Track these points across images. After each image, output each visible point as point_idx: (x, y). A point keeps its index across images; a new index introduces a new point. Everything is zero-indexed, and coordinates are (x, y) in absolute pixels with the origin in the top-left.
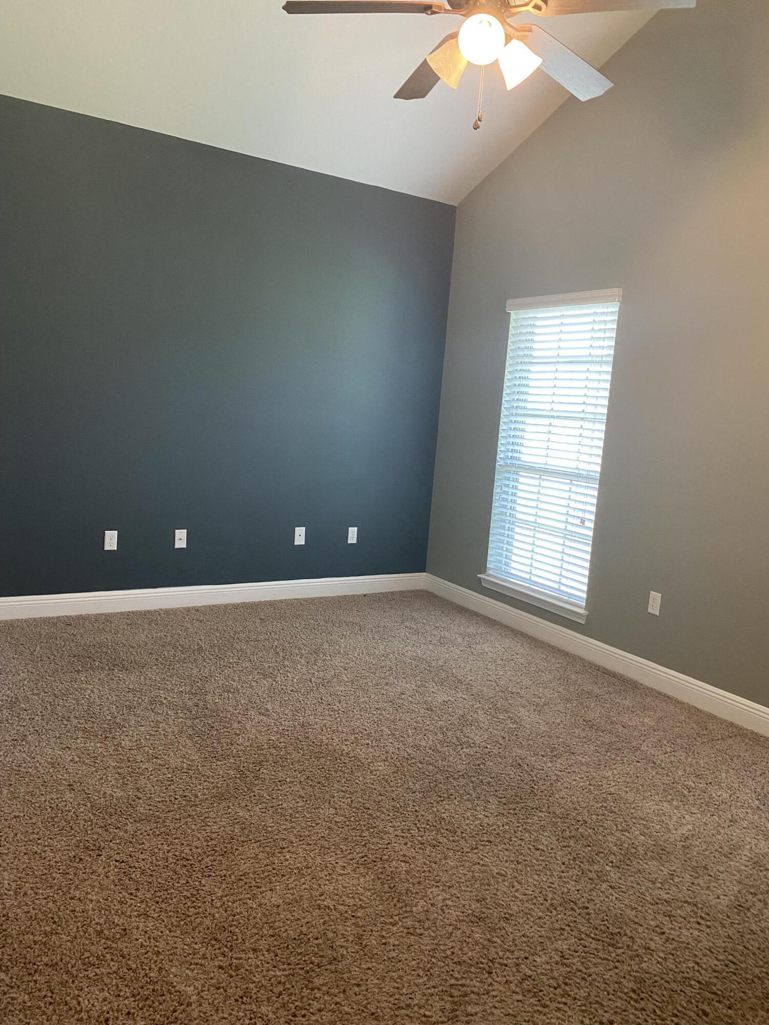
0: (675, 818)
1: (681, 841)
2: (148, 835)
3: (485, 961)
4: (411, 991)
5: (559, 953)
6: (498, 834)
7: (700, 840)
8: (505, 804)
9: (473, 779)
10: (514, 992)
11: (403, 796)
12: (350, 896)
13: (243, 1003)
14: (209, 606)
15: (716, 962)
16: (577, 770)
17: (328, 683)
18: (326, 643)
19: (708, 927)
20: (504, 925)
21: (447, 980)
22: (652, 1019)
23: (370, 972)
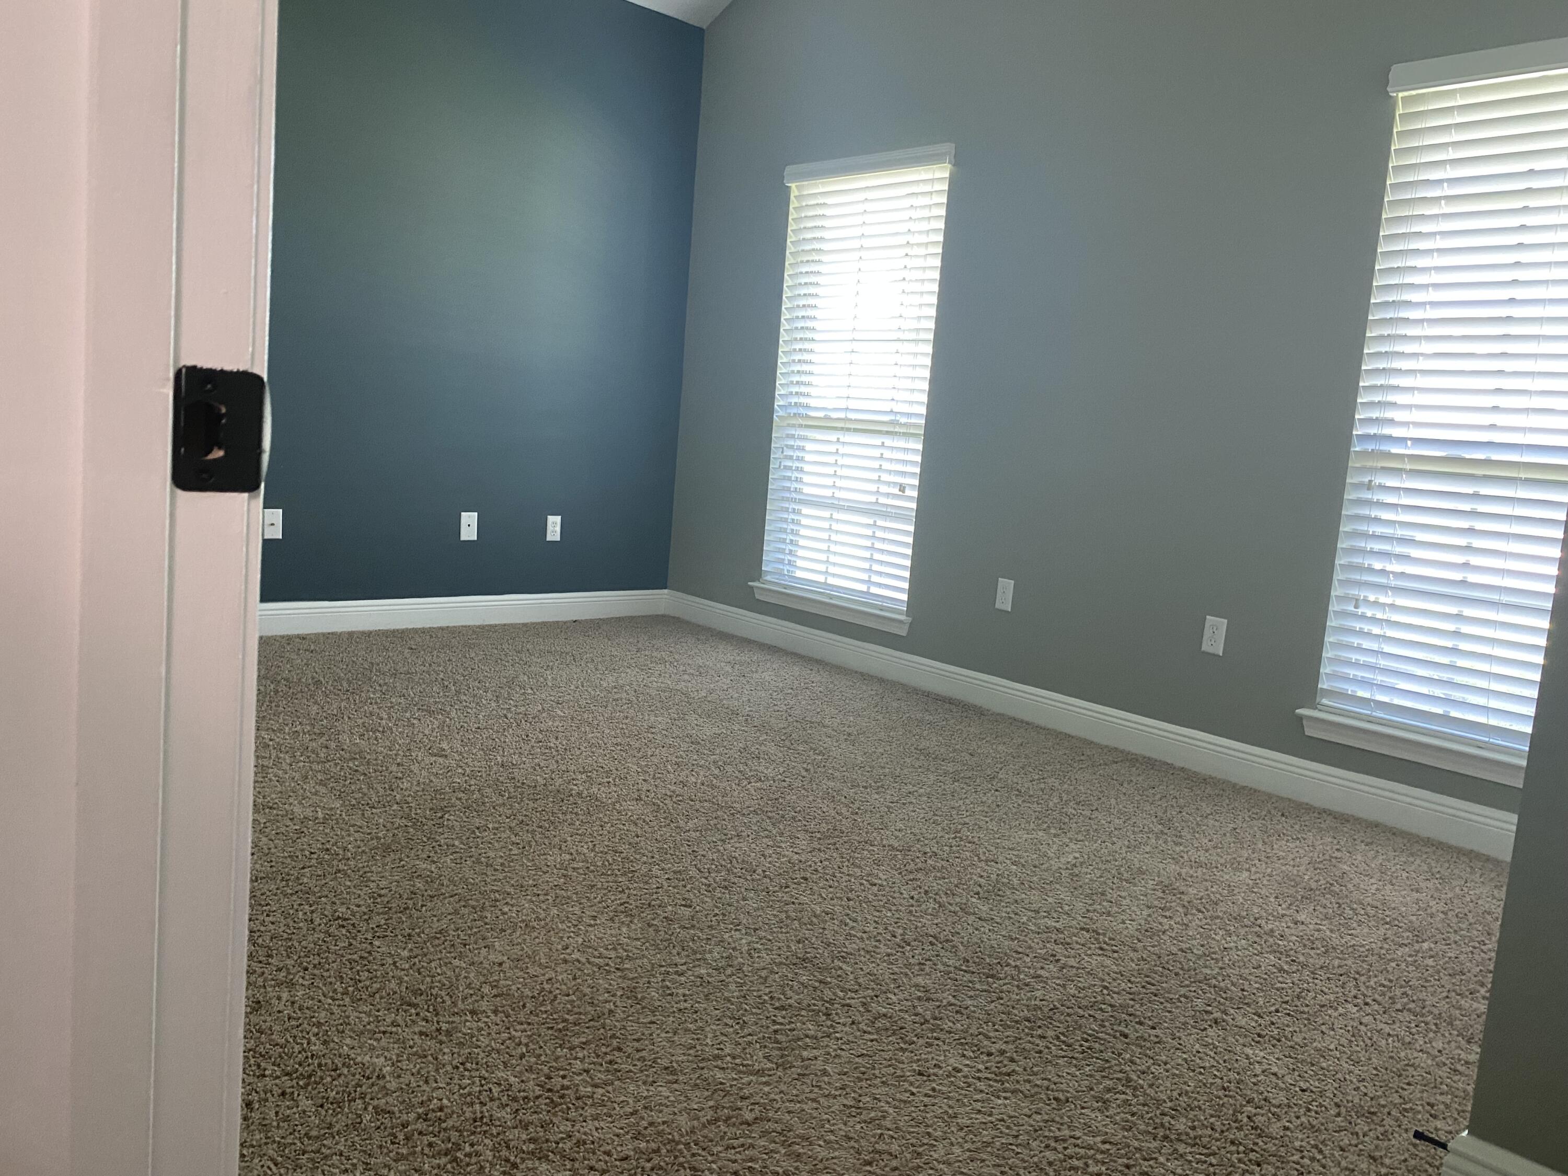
0: (1055, 847)
1: (1067, 869)
2: (275, 895)
3: (820, 1003)
4: (718, 1042)
5: (922, 989)
6: (816, 870)
7: (1091, 868)
8: (820, 839)
9: (770, 814)
10: (865, 1032)
11: (671, 836)
12: (610, 947)
13: (466, 1070)
14: (324, 634)
15: (1130, 985)
16: (914, 801)
17: (533, 718)
18: (522, 676)
19: (1115, 952)
20: (841, 964)
21: (768, 1027)
22: (1055, 1045)
23: (654, 1026)
